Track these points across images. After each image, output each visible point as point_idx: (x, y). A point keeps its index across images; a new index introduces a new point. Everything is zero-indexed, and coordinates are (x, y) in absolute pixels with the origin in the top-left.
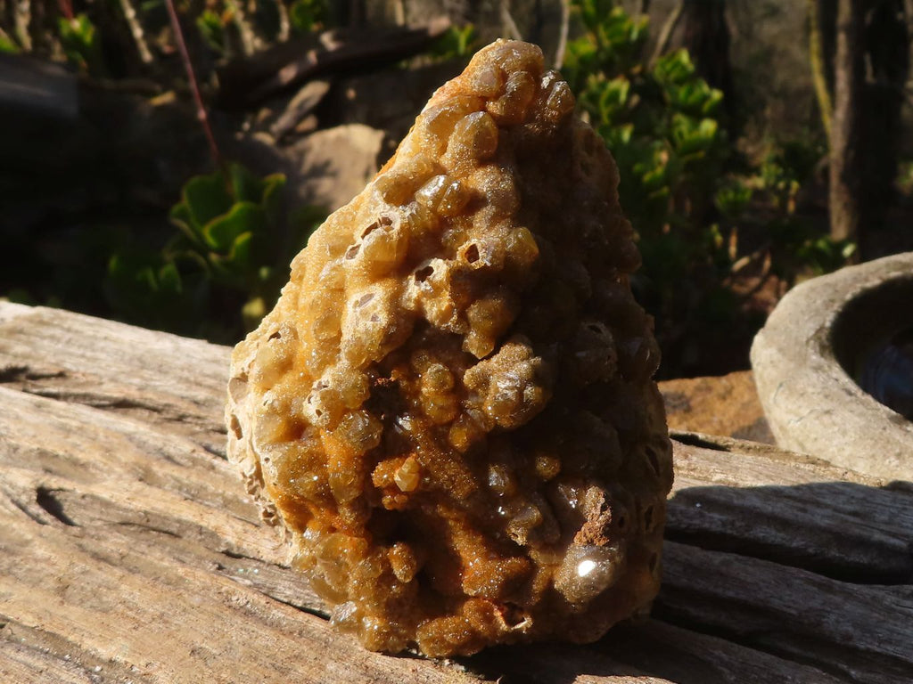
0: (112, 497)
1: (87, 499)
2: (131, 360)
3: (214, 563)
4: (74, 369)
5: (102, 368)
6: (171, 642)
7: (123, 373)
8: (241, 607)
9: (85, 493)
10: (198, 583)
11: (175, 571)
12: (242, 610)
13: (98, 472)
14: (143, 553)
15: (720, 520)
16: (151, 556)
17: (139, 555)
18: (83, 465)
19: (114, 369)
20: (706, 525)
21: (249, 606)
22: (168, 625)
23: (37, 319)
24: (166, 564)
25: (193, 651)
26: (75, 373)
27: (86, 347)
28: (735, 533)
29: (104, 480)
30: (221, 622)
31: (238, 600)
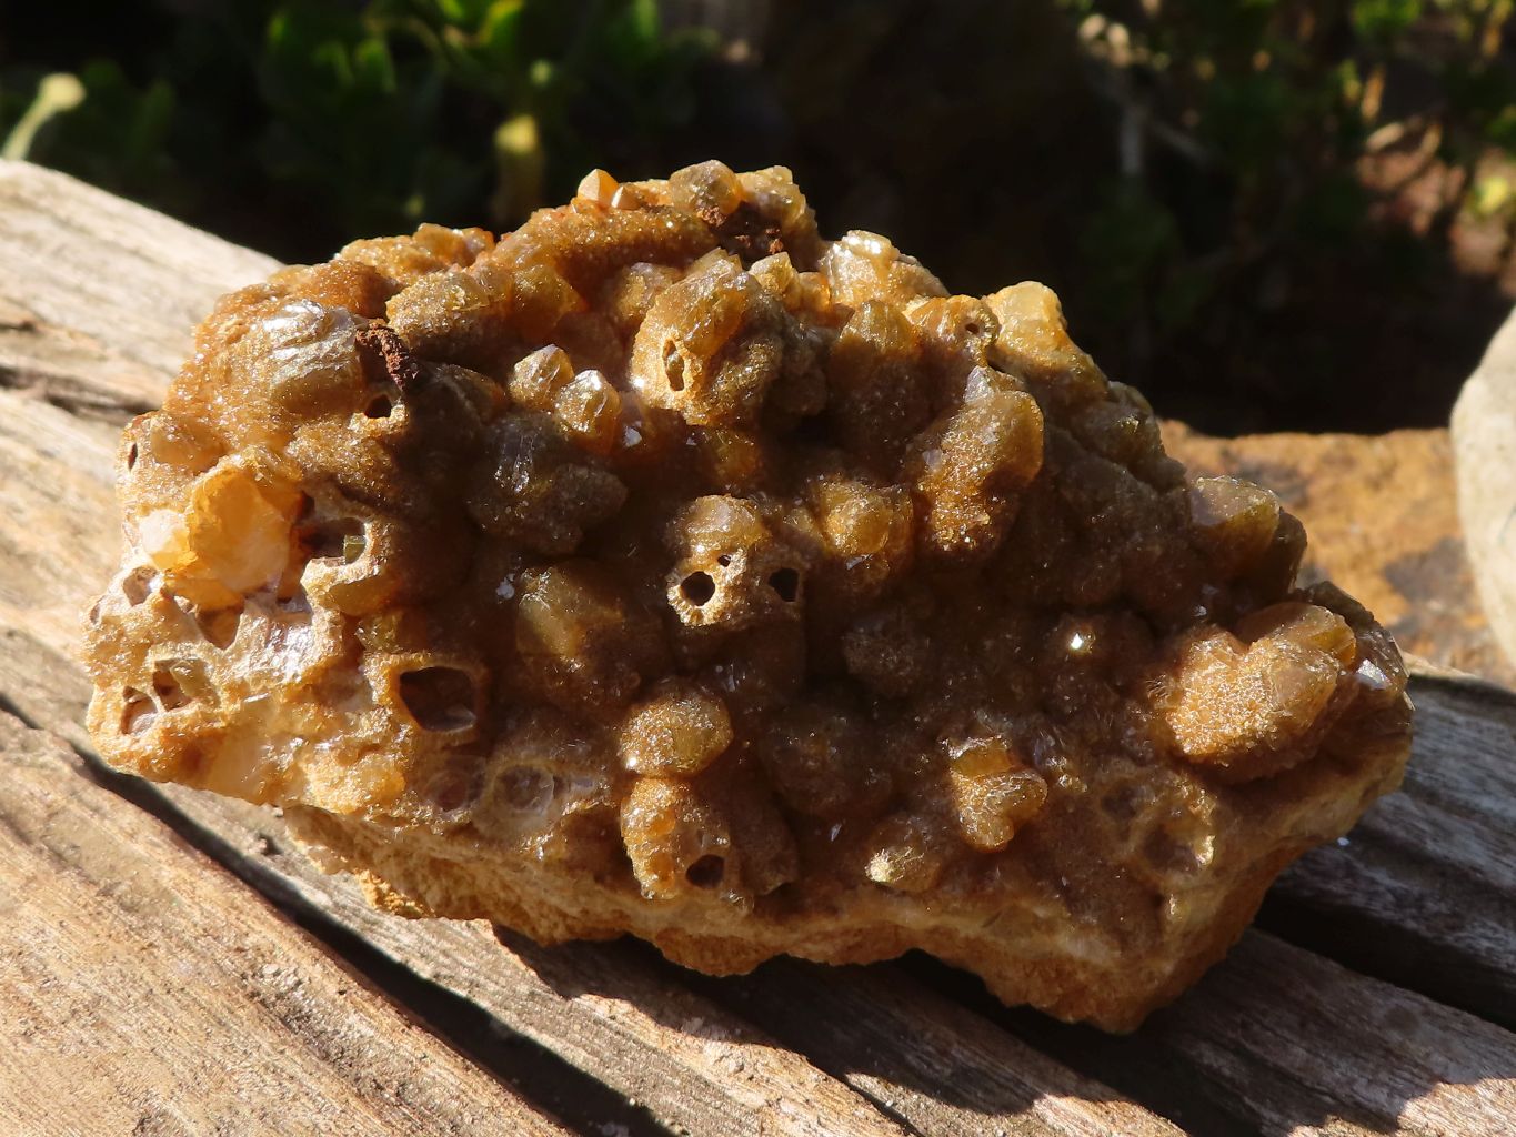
0: (65, 648)
1: (17, 638)
2: (175, 310)
3: (261, 837)
4: (54, 317)
5: (110, 323)
6: (96, 1088)
7: (151, 339)
8: (280, 997)
9: (14, 626)
10: (197, 917)
11: (154, 872)
12: (281, 1008)
13: (49, 578)
14: (96, 810)
15: (1392, 891)
16: (113, 821)
17: (86, 814)
18: (23, 558)
19: (134, 328)
20: (1359, 900)
21: (298, 994)
22: (101, 1035)
23: (9, 191)
24: (139, 849)
25: (142, 1122)
26: (54, 327)
27: (90, 270)
28: (1423, 931)
29: (58, 602)
30: (223, 1040)
31: (276, 974)
